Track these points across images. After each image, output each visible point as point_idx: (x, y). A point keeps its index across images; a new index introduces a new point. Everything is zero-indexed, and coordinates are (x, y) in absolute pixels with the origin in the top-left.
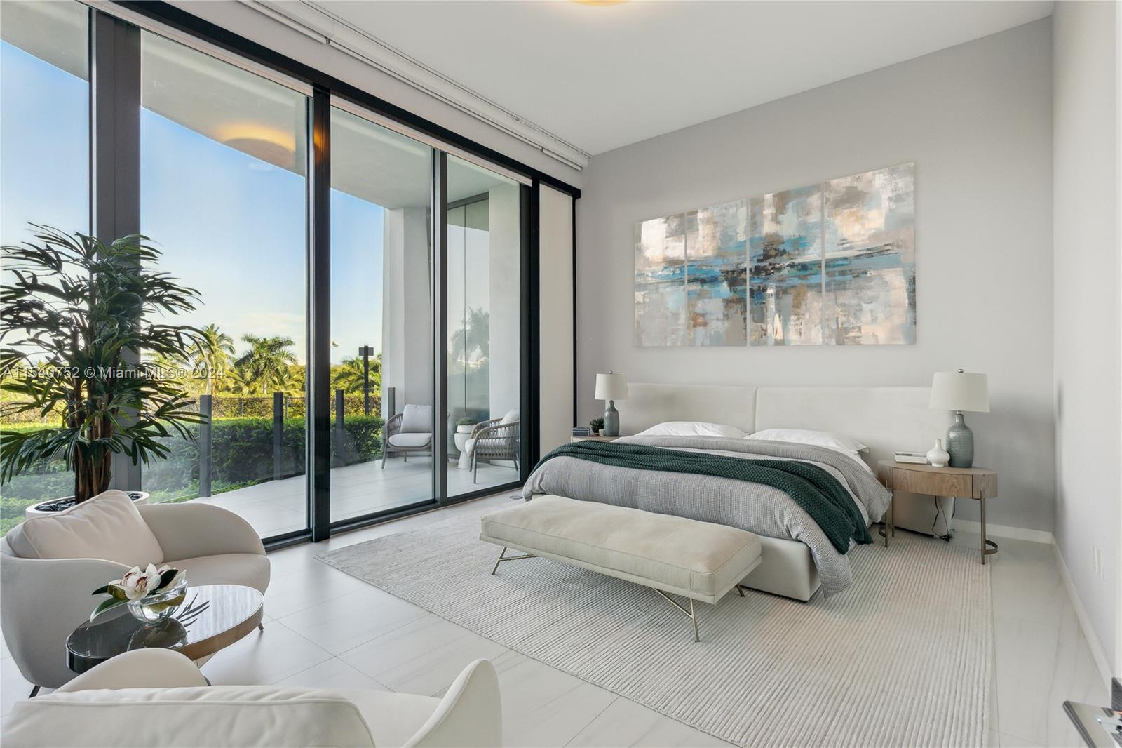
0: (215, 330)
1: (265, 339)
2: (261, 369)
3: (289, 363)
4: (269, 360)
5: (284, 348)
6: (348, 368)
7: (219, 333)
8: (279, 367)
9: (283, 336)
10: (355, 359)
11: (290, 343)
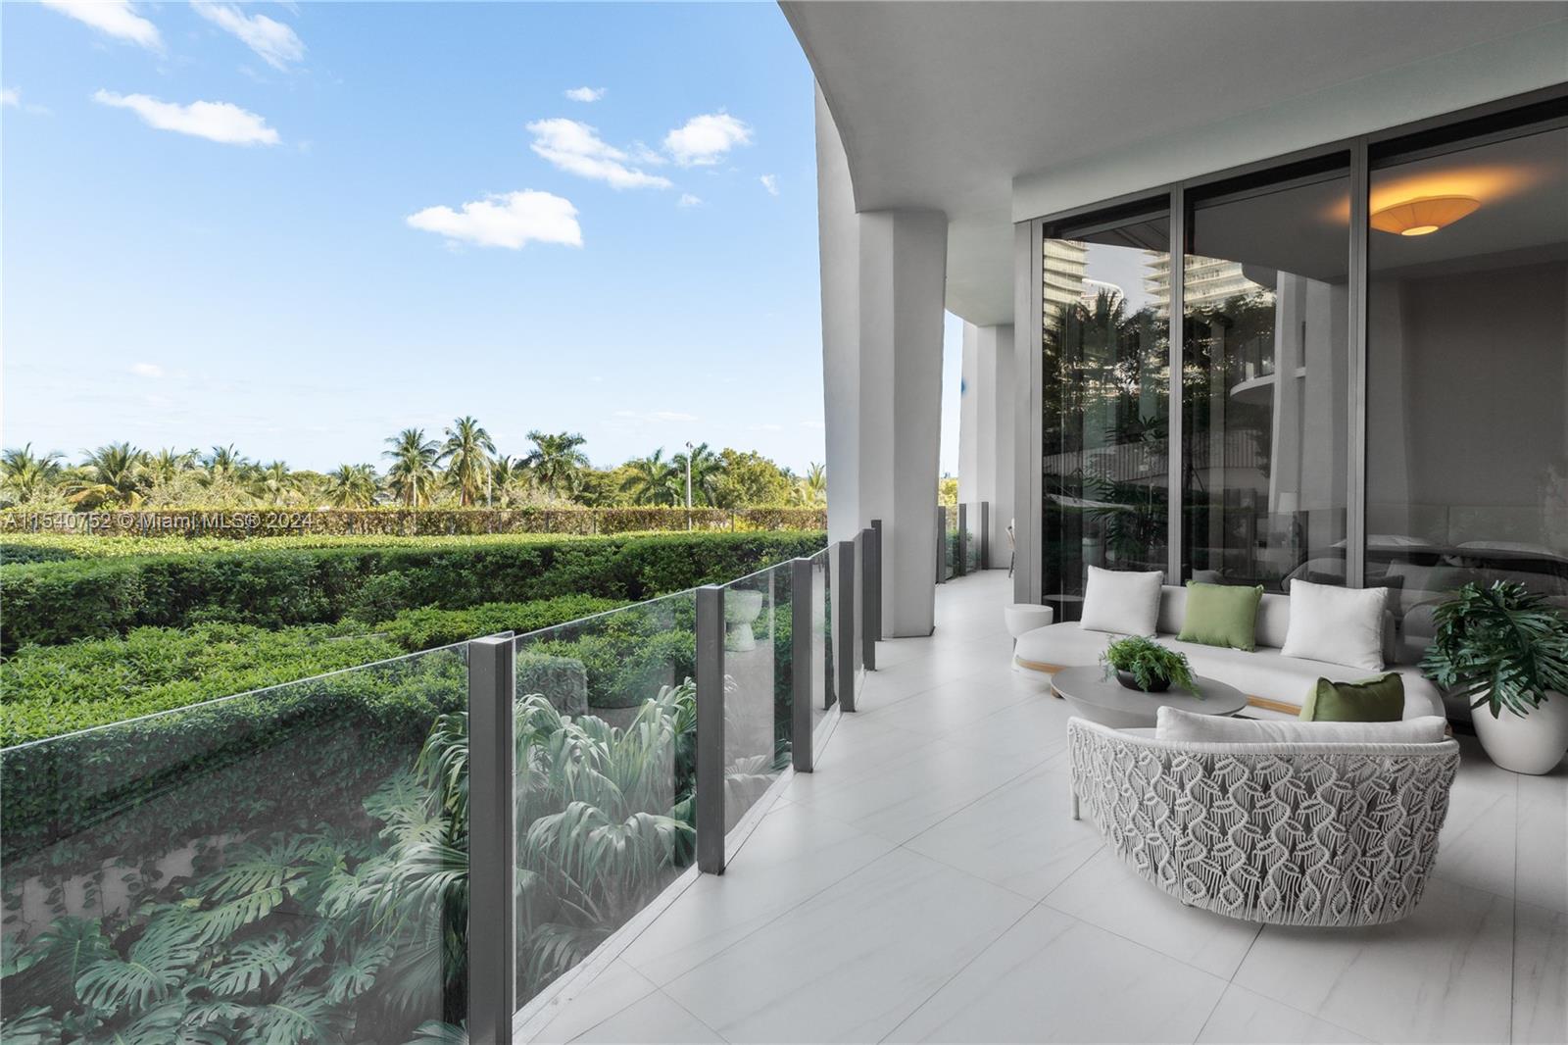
0: (471, 422)
1: (552, 437)
2: (550, 474)
3: (578, 465)
4: (558, 462)
5: (574, 448)
6: (634, 472)
7: (476, 428)
8: (570, 472)
9: (571, 433)
10: (645, 460)
11: (580, 440)
